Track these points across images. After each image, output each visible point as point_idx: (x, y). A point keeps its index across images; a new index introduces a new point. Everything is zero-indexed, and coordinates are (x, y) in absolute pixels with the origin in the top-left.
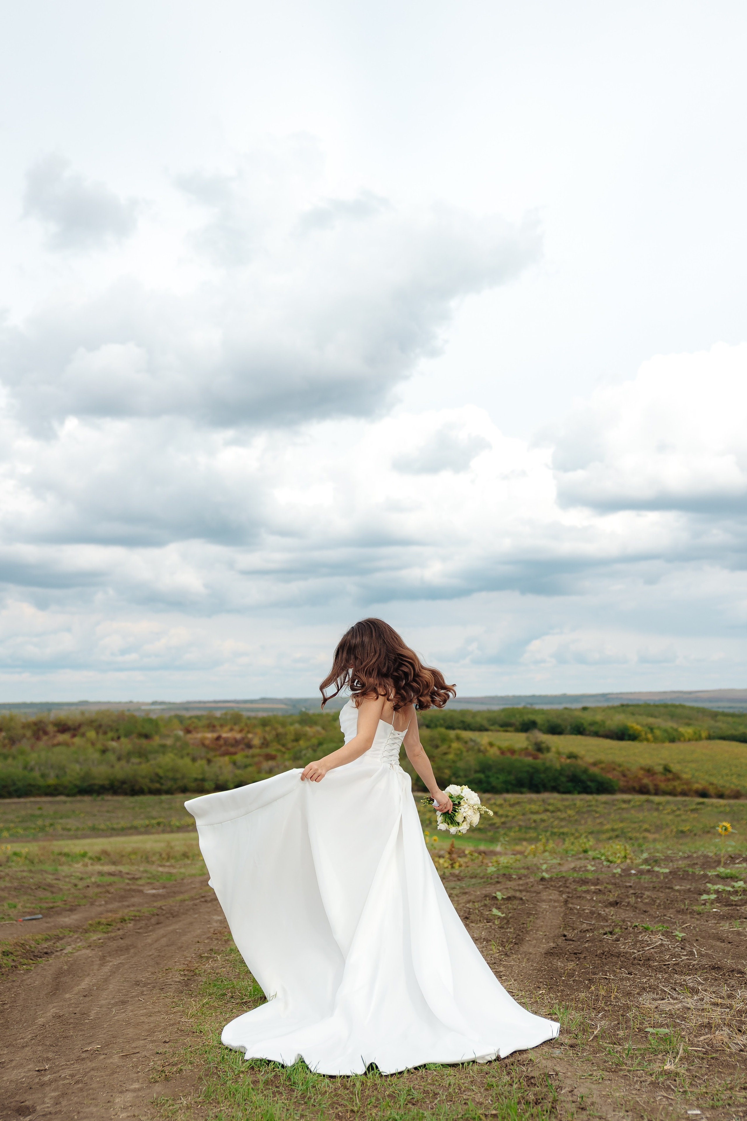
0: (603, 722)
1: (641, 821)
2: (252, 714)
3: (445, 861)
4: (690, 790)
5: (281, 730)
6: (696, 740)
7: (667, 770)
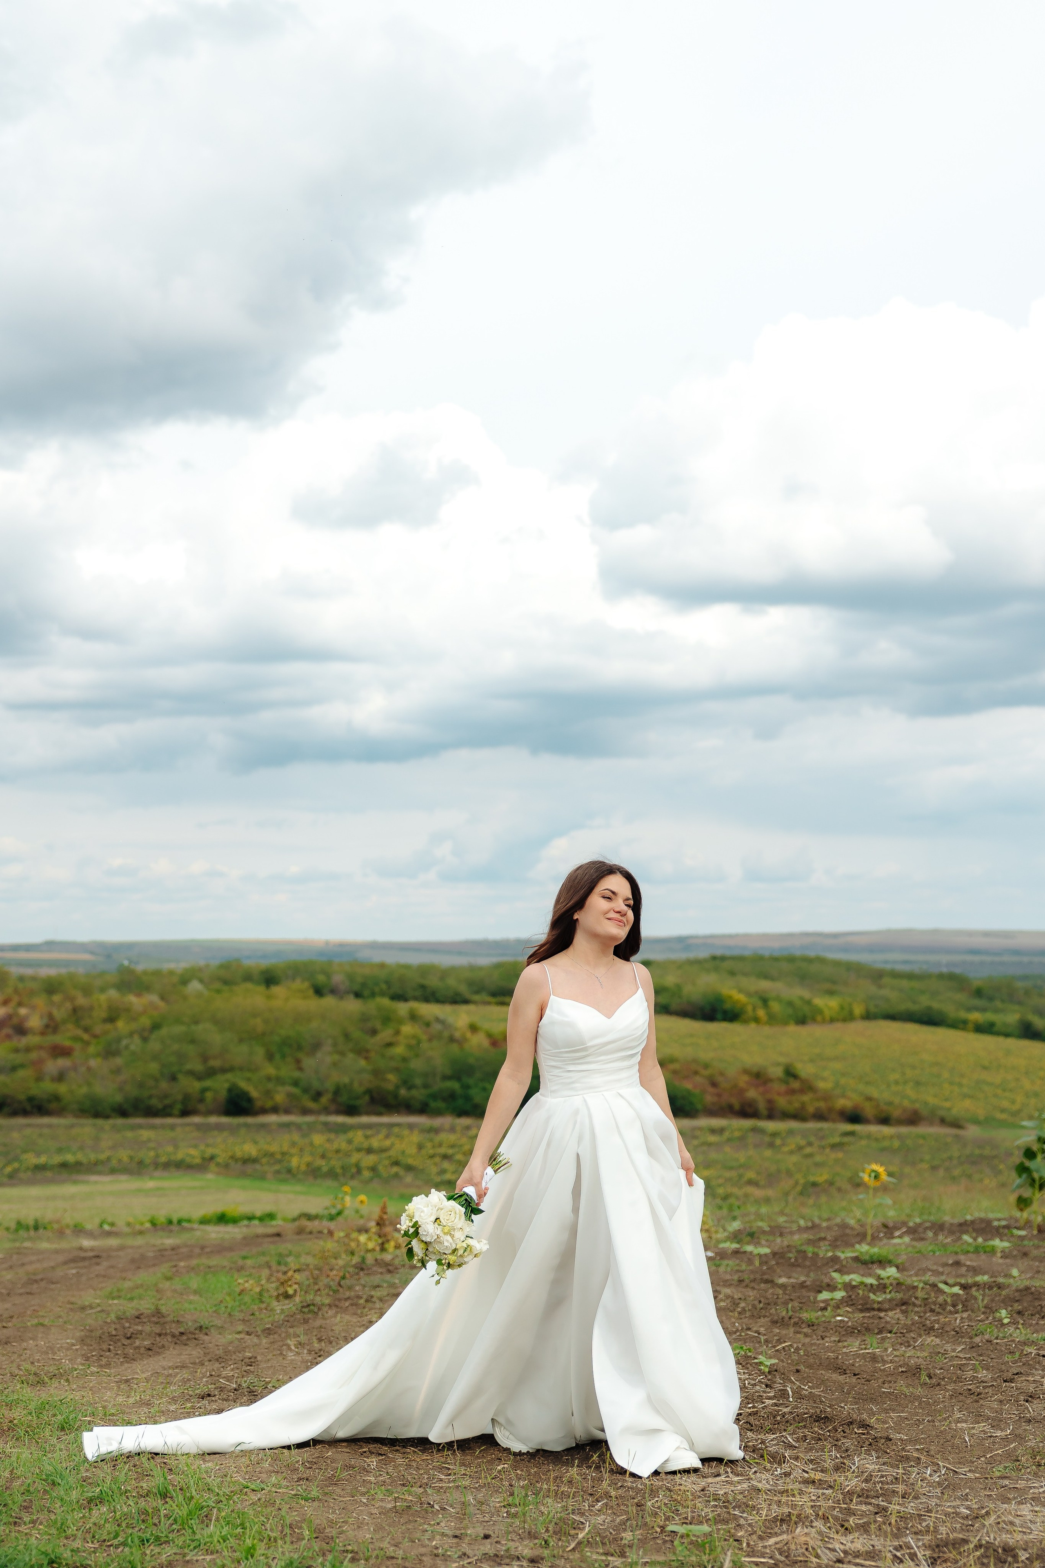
0: (679, 987)
1: (741, 1166)
2: (28, 972)
3: (370, 1239)
4: (830, 1110)
5: (81, 1001)
6: (844, 1020)
7: (790, 1073)
